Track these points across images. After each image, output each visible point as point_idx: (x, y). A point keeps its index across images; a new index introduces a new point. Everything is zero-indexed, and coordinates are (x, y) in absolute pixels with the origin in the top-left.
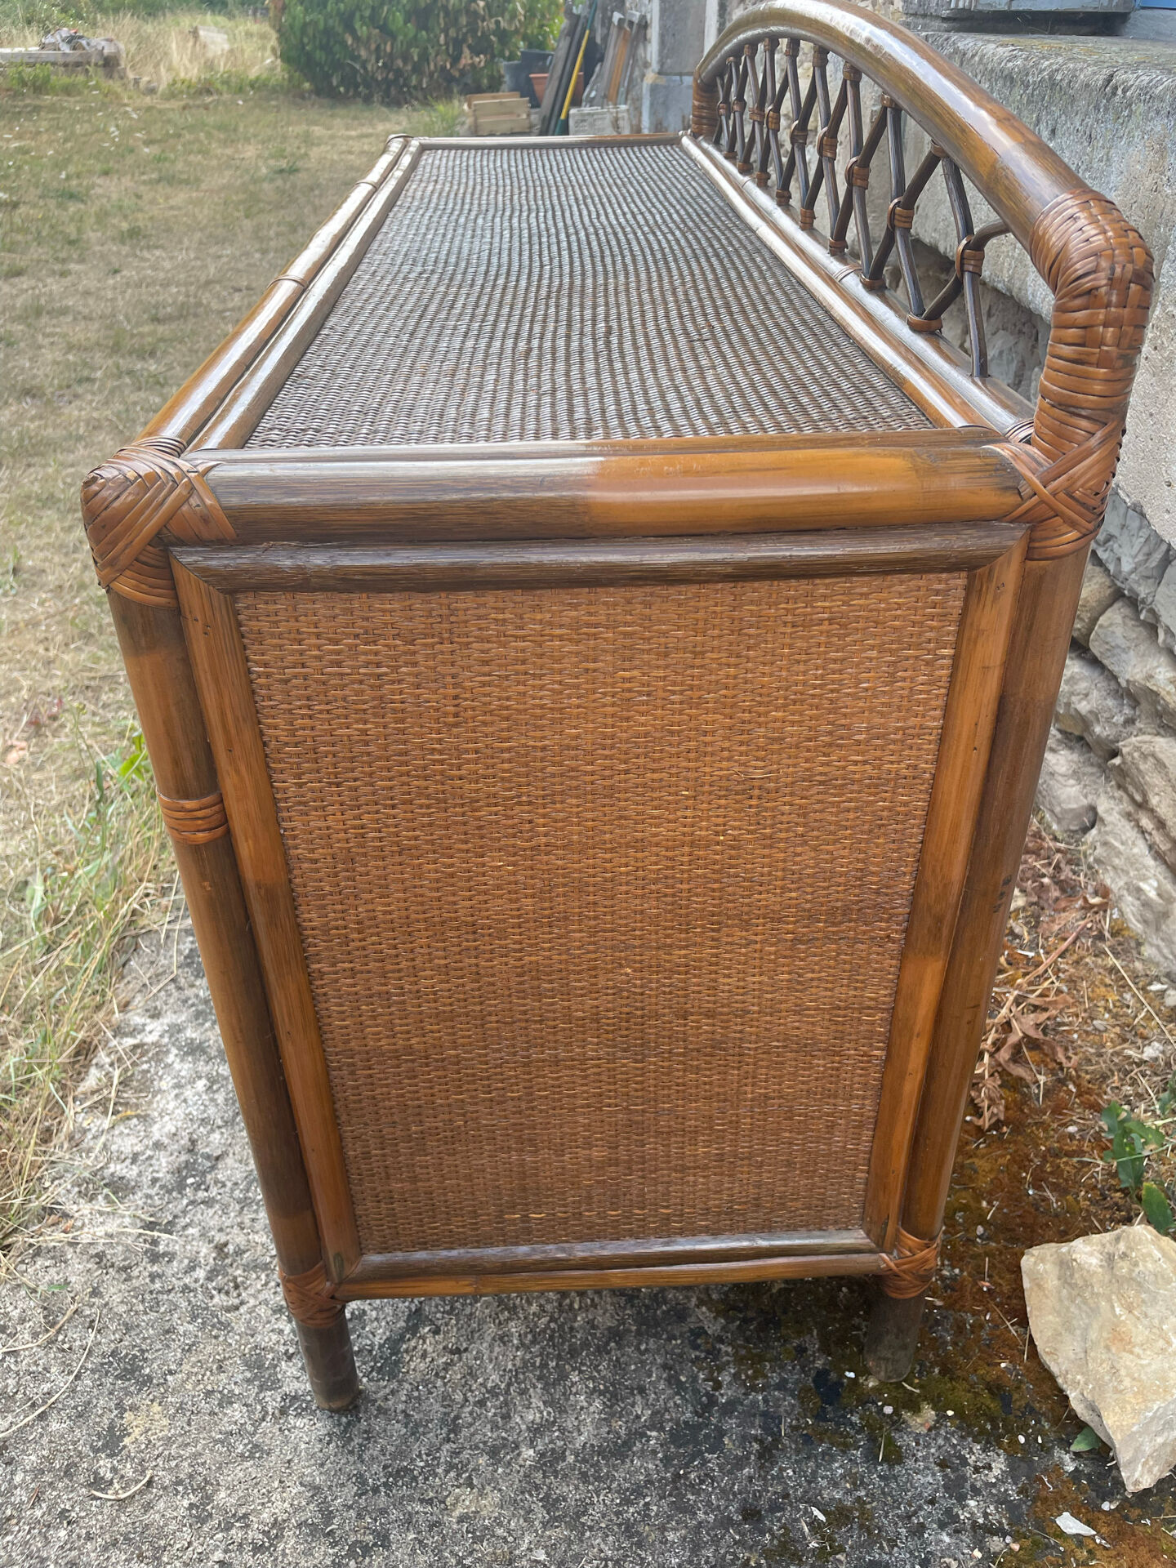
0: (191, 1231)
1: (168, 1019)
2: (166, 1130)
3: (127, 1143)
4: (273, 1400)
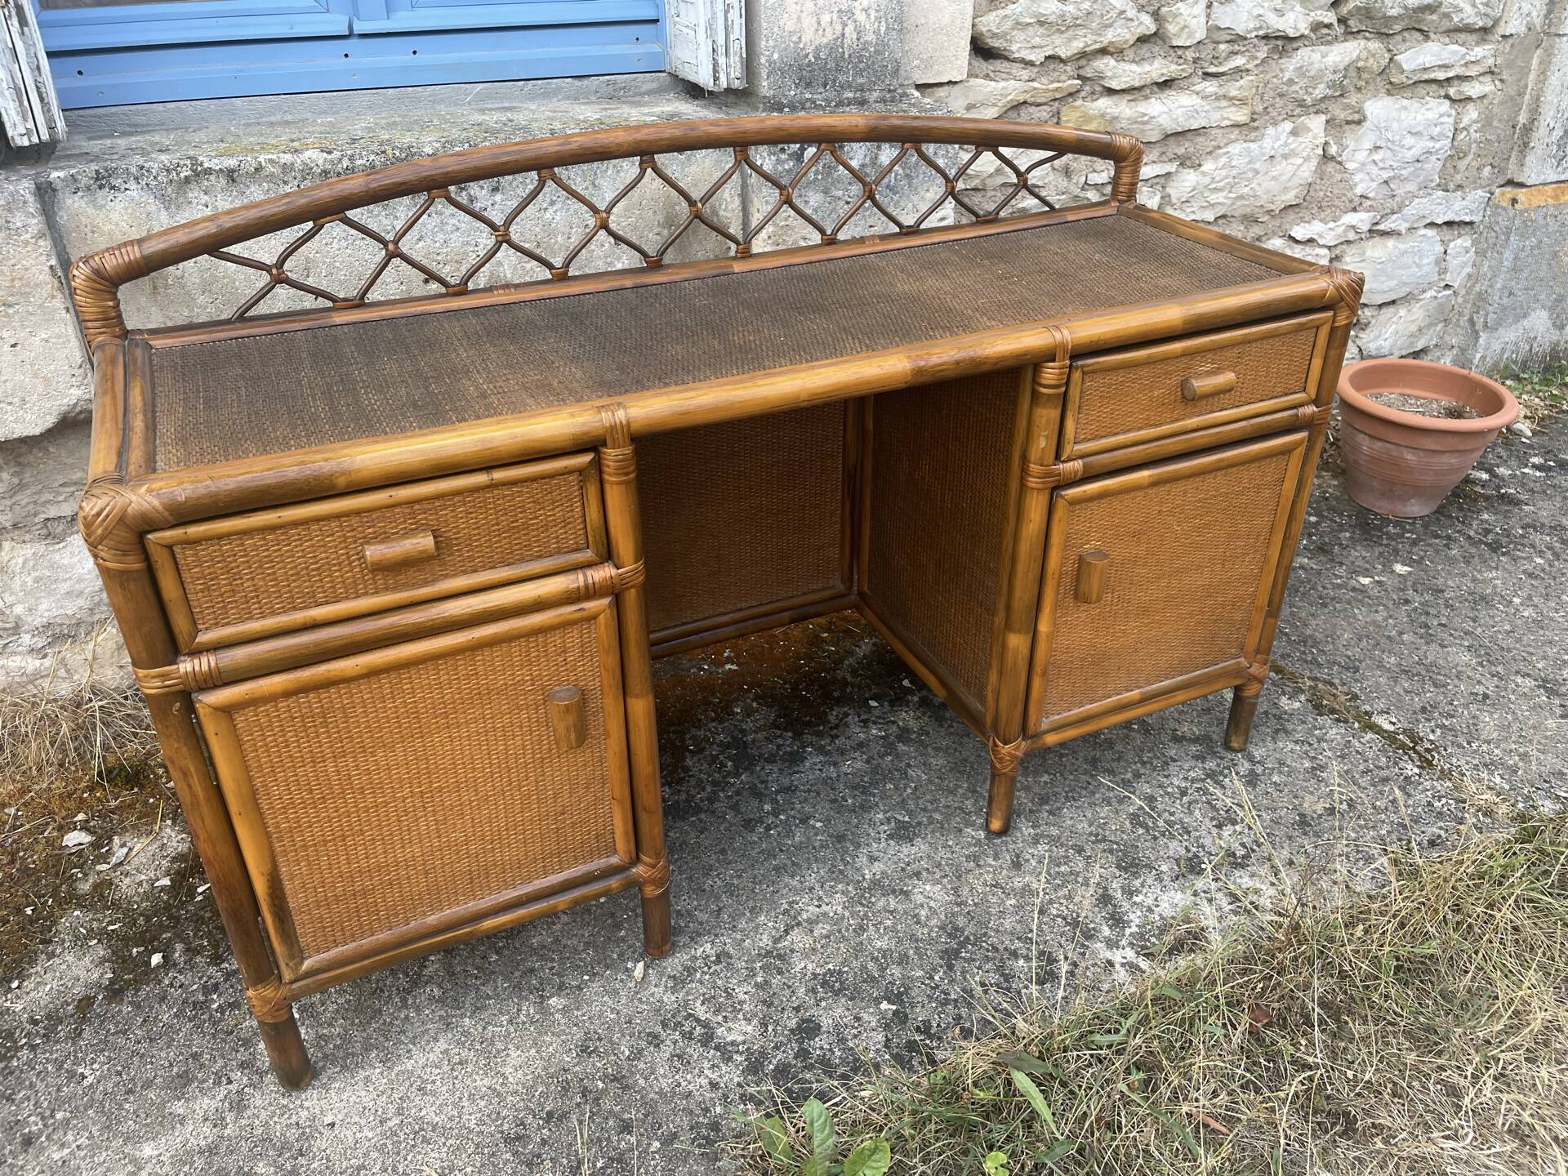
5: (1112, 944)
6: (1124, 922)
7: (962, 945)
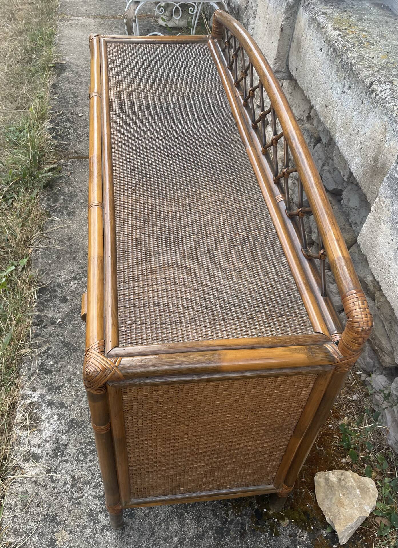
0: (62, 471)
1: (39, 392)
2: (47, 435)
3: (35, 441)
4: (98, 527)
5: (42, 396)
6: (48, 406)
7: (69, 350)
